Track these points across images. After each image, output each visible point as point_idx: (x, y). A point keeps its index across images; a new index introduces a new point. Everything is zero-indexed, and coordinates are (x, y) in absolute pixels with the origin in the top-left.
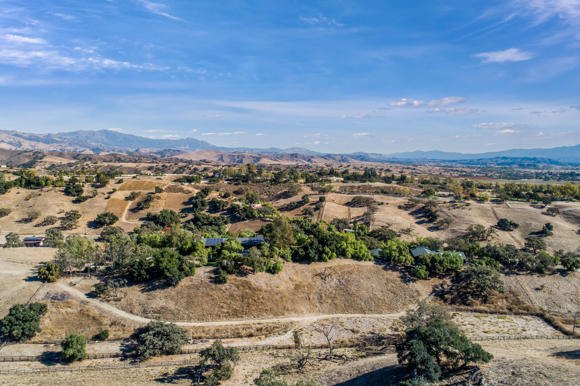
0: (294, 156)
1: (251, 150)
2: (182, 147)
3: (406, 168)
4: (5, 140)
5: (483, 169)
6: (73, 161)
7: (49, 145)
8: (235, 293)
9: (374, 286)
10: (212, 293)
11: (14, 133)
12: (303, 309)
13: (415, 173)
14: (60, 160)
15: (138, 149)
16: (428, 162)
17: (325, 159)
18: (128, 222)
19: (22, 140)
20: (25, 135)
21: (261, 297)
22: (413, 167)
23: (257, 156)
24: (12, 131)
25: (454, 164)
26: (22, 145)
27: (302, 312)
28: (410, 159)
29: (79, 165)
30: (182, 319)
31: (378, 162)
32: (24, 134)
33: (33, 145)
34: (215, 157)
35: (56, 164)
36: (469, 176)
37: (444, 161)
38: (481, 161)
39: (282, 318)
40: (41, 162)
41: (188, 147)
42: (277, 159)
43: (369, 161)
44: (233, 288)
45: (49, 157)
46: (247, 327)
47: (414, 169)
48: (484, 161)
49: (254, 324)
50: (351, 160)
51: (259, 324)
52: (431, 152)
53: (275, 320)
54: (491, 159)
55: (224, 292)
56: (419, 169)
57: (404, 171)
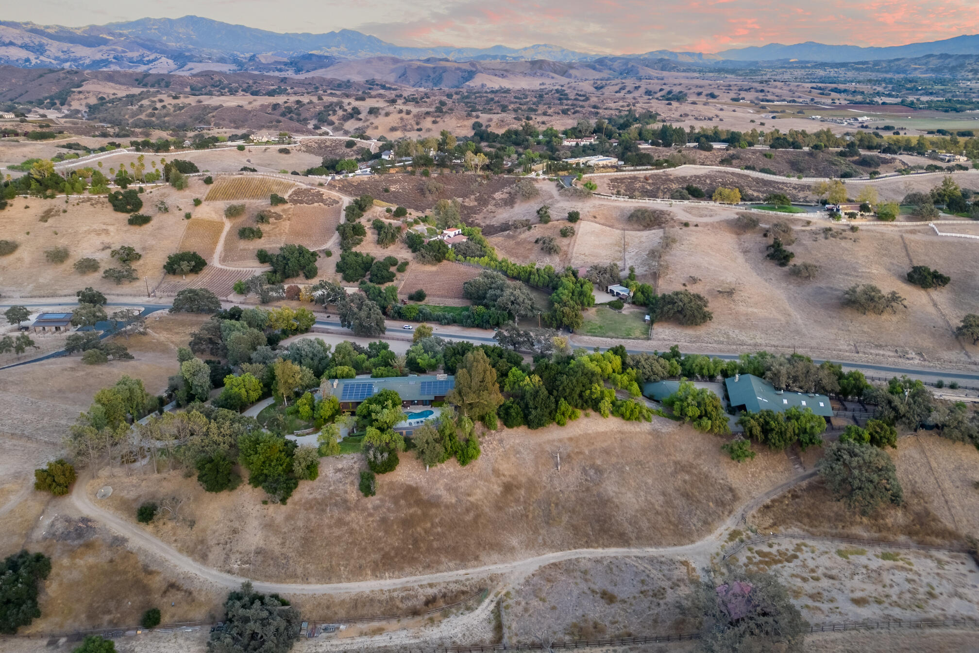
0: (537, 67)
1: (460, 50)
2: (334, 49)
3: (746, 90)
4: (15, 41)
5: (899, 86)
6: (136, 91)
7: (93, 49)
8: (392, 516)
9: (650, 481)
10: (348, 519)
11: (29, 26)
12: (514, 542)
13: (762, 101)
14: (112, 87)
15: (254, 56)
16: (790, 68)
17: (594, 69)
18: (223, 267)
19: (45, 41)
20: (49, 31)
21: (437, 520)
22: (759, 86)
23: (467, 67)
24: (27, 24)
25: (842, 71)
26: (46, 51)
27: (512, 550)
28: (757, 63)
29: (146, 102)
30: (293, 577)
31: (695, 71)
32: (48, 27)
33: (65, 49)
34: (392, 71)
35: (105, 96)
36: (868, 103)
37: (822, 65)
38: (897, 63)
39: (474, 567)
40: (80, 92)
41: (342, 48)
42: (505, 73)
43: (678, 71)
44: (388, 504)
45: (94, 83)
46: (408, 593)
47: (762, 91)
48: (902, 63)
49: (421, 586)
50: (645, 71)
51: (431, 585)
52: (799, 45)
53: (460, 574)
54: (915, 60)
55: (370, 515)
56: (771, 90)
57: (740, 97)
